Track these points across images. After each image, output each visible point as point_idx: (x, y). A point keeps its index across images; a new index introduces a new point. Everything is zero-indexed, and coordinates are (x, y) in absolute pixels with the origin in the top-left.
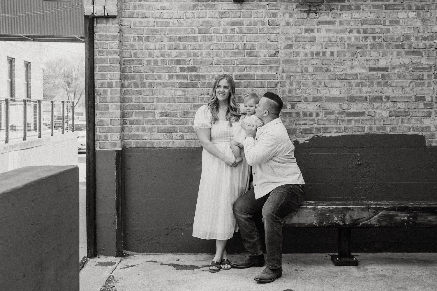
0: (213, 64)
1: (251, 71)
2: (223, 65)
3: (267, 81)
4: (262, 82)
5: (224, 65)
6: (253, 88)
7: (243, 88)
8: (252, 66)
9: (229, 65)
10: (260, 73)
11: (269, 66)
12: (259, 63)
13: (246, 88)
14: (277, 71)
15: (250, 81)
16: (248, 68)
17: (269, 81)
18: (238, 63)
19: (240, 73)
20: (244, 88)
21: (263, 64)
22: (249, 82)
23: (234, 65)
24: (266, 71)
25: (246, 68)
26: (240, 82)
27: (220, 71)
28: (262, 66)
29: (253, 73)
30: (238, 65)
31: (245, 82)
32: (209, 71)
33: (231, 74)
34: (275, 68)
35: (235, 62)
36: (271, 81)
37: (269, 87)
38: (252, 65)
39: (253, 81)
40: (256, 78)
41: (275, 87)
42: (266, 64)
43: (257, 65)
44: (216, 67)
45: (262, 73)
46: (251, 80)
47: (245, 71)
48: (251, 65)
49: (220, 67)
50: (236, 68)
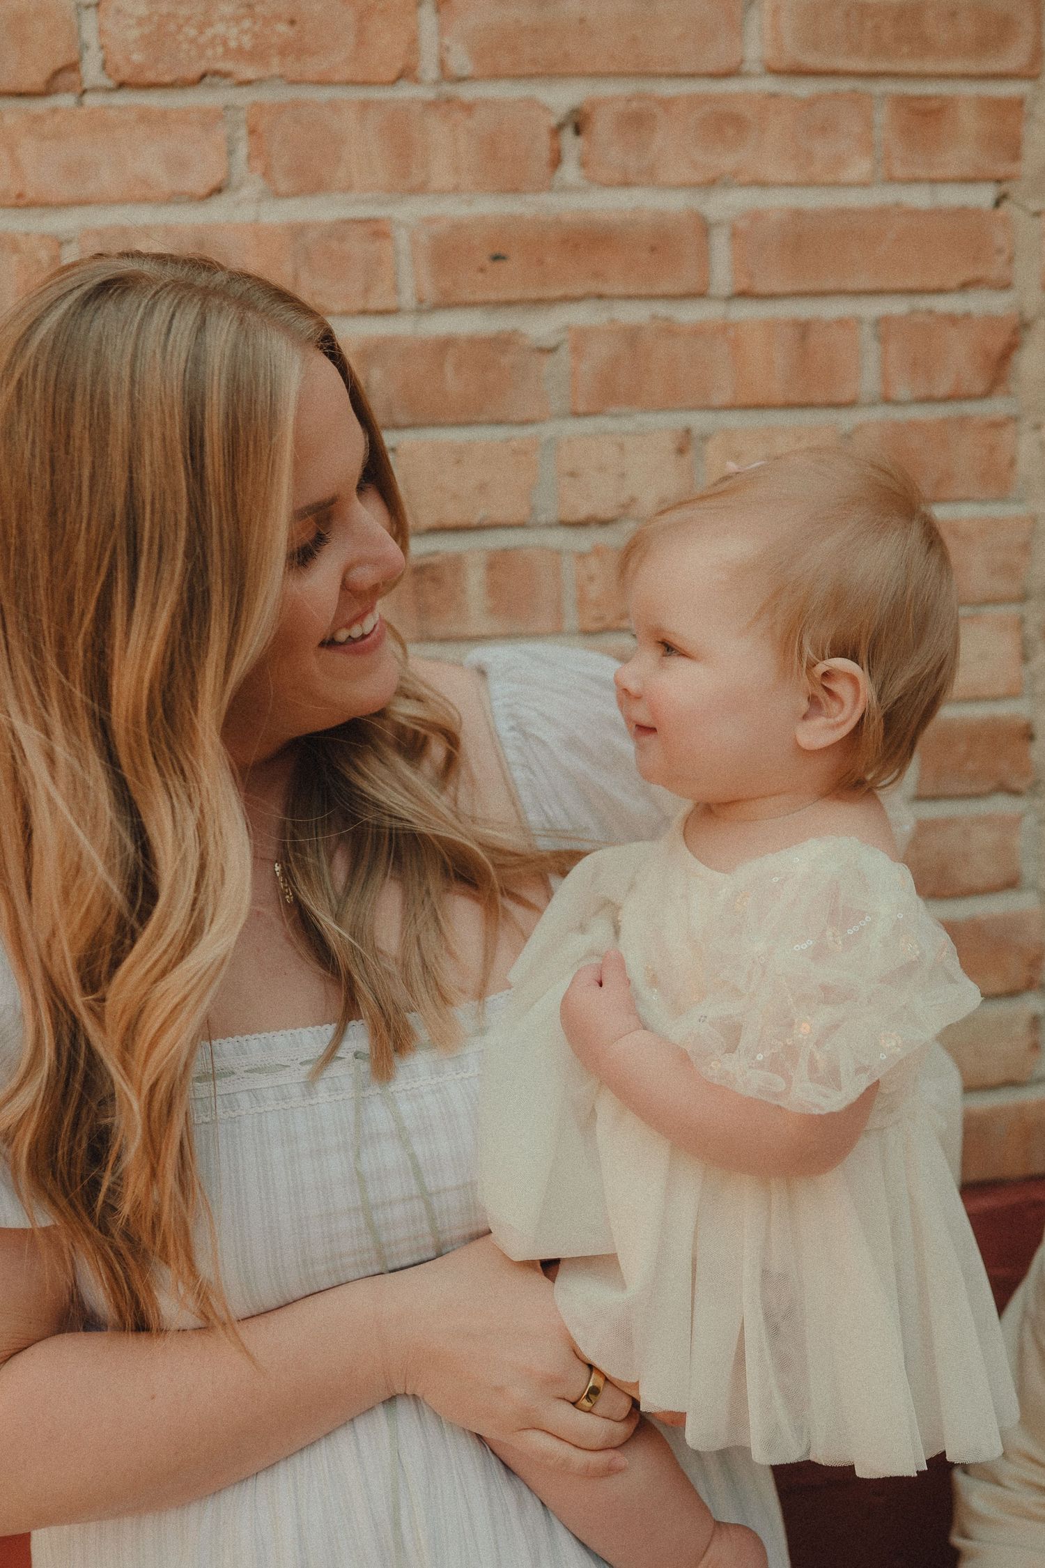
0: (91, 72)
1: (648, 177)
2: (245, 97)
3: (872, 309)
4: (804, 329)
5: (265, 95)
6: (699, 421)
7: (548, 430)
8: (667, 104)
9: (325, 94)
10: (778, 201)
11: (902, 101)
12: (755, 50)
13: (588, 425)
14: (1002, 169)
15: (634, 314)
16: (602, 126)
17: (897, 307)
18: (460, 61)
19: (491, 207)
20: (572, 427)
21: (812, 60)
22: (632, 336)
23: (406, 92)
24: (860, 168)
25: (578, 123)
26: (503, 342)
27: (197, 181)
28: (804, 89)
29: (675, 203)
30: (467, 93)
31: (580, 338)
32: (31, 194)
33: (377, 230)
34: (969, 122)
35: (413, 44)
36: (925, 303)
37: (902, 391)
38: (668, 89)
39: (689, 314)
40: (722, 277)
41: (987, 394)
42: (861, 65)
43: (732, 86)
44: (145, 117)
45: (812, 200)
46: (662, 309)
47: (570, 172)
48: (648, 86)
49: (210, 119)
50: (438, 131)
